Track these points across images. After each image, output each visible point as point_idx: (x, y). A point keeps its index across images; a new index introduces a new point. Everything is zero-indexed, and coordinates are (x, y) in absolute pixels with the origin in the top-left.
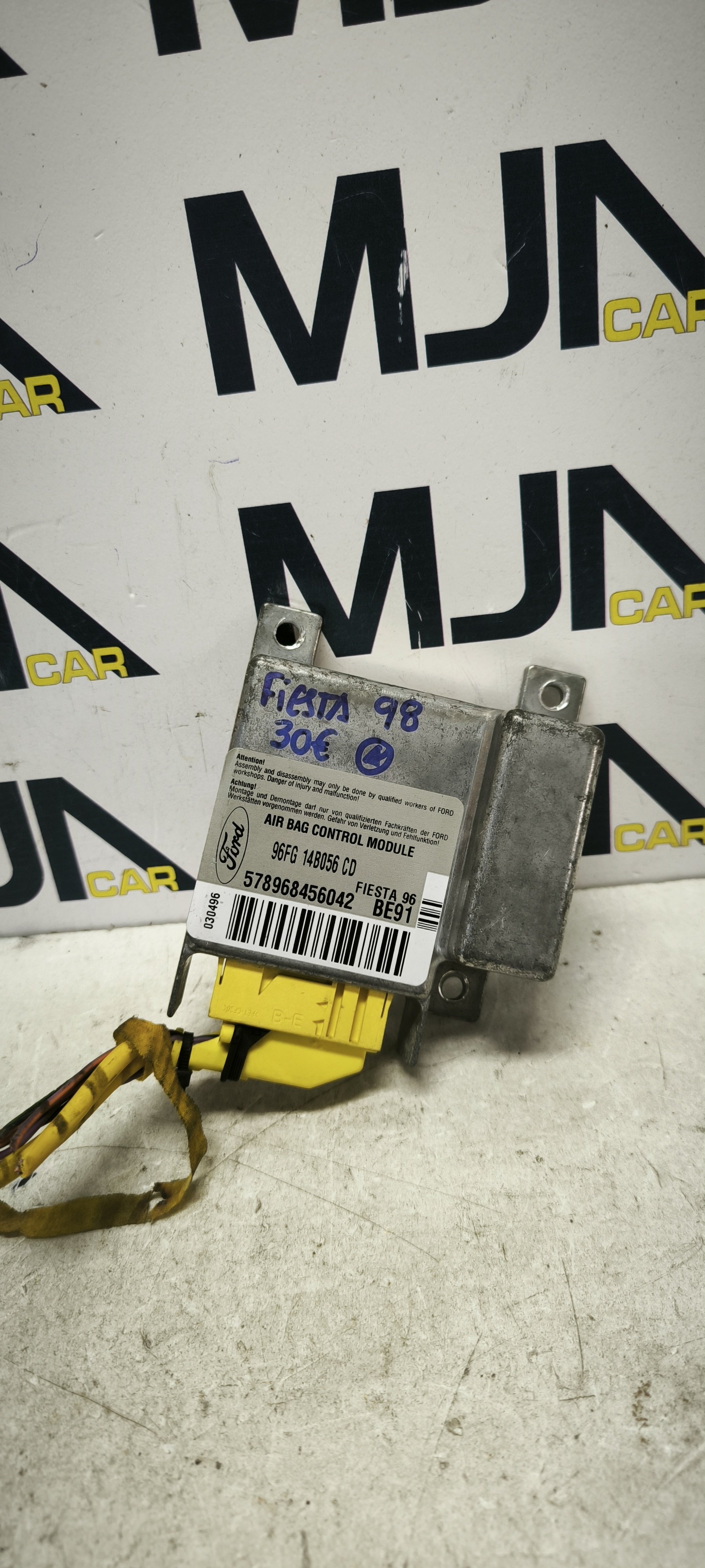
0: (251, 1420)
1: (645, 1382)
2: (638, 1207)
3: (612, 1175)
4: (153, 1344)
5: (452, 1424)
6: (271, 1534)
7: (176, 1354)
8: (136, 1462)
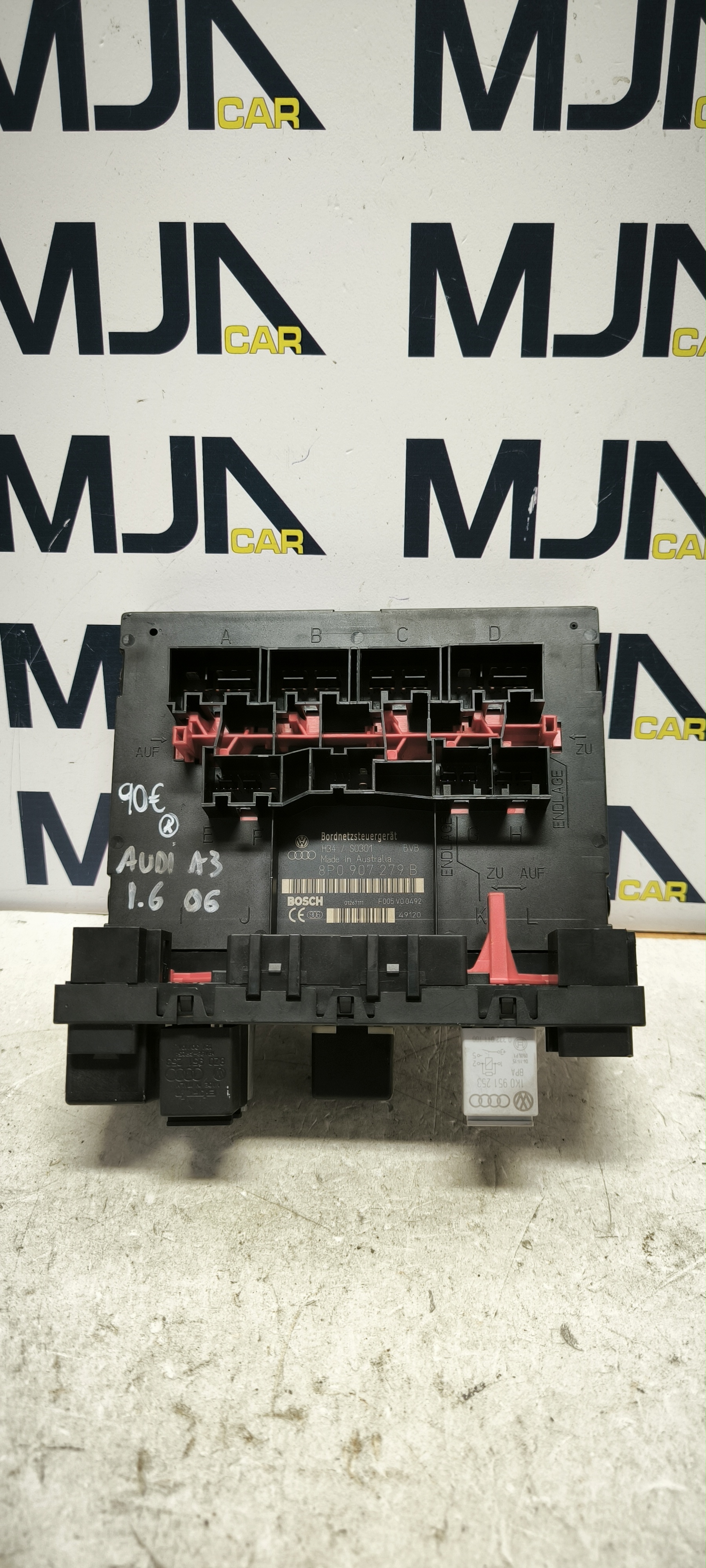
0: (393, 1228)
1: (651, 1233)
2: (650, 1135)
3: (633, 1115)
4: (324, 1180)
5: (525, 1244)
6: (409, 1290)
7: (340, 1188)
8: (318, 1244)
